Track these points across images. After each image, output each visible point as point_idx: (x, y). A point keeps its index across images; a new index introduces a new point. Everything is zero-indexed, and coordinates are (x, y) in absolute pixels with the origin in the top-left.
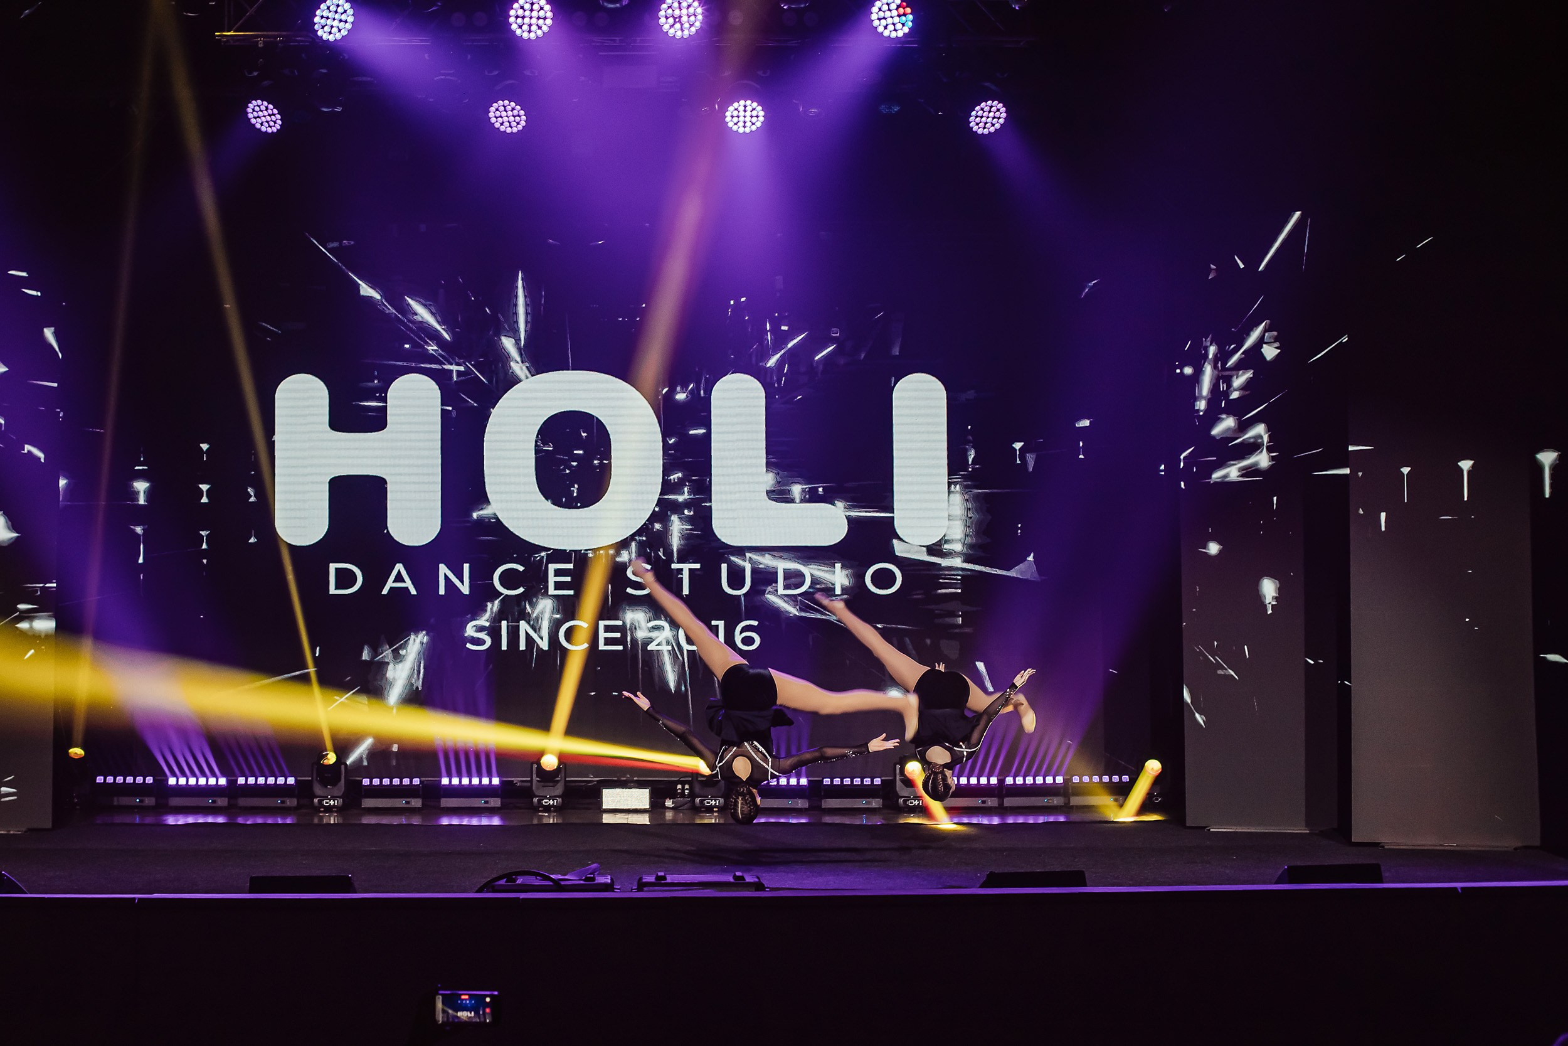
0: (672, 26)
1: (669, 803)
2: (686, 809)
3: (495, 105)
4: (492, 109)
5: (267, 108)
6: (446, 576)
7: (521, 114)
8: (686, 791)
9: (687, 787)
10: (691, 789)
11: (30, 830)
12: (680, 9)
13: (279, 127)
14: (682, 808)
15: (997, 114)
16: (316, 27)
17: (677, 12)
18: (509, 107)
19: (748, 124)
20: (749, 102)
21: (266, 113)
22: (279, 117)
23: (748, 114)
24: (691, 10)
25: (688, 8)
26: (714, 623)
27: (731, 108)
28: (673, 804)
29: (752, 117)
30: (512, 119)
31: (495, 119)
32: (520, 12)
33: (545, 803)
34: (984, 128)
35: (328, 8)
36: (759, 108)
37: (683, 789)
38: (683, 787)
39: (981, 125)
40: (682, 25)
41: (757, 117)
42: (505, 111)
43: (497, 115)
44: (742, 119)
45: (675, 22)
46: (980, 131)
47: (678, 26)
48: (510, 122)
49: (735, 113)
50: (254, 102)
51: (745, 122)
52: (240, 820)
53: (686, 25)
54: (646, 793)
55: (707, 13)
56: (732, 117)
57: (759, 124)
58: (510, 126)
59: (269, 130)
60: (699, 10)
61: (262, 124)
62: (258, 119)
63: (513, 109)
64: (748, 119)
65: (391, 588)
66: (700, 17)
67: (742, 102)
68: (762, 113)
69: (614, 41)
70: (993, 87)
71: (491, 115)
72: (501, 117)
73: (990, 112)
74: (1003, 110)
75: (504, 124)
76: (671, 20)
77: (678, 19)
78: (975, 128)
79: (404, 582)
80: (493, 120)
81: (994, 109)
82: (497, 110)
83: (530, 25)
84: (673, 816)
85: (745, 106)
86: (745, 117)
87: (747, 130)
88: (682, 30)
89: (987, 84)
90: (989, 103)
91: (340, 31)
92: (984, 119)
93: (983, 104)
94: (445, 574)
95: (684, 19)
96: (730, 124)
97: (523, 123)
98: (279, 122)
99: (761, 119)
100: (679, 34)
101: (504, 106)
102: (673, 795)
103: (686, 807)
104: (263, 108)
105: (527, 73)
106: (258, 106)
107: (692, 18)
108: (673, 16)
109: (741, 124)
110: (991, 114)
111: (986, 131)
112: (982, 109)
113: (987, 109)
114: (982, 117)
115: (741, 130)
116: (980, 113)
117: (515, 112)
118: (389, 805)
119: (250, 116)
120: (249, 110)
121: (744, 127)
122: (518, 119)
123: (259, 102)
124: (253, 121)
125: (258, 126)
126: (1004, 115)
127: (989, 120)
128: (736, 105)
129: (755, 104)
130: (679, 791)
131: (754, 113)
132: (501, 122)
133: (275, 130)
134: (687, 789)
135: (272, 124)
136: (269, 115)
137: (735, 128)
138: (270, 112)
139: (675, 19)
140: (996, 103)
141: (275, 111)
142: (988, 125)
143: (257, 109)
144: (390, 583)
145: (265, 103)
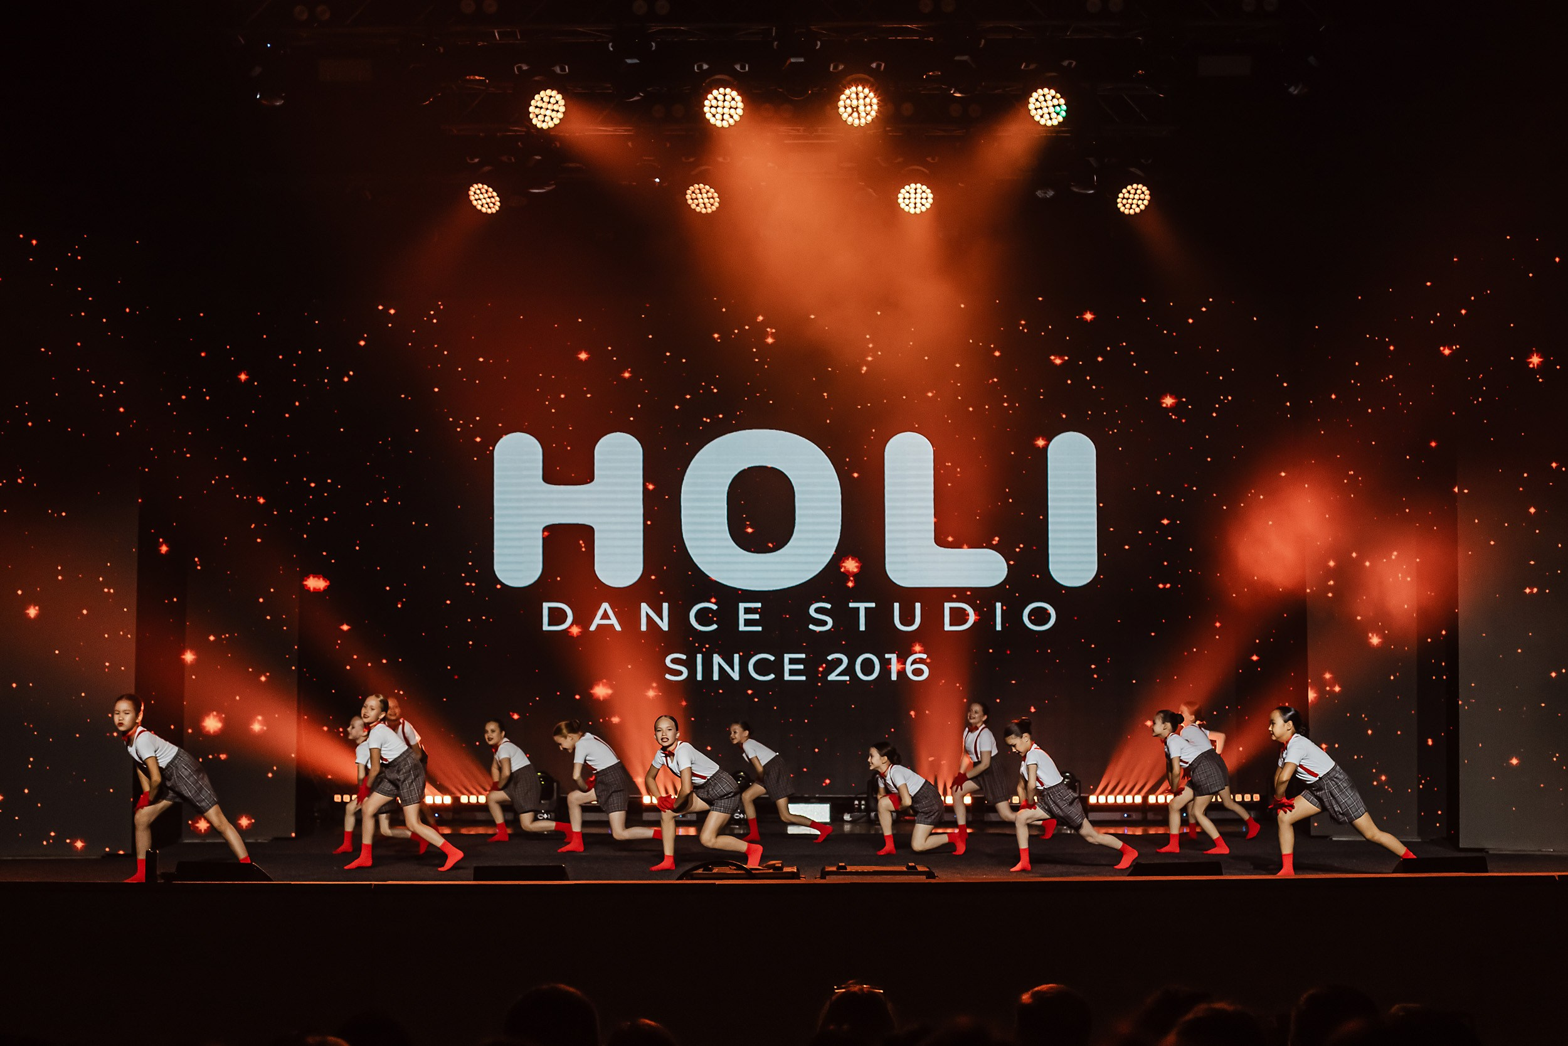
0: (850, 115)
1: (847, 817)
2: (862, 823)
3: (691, 188)
4: (689, 192)
5: (487, 191)
6: (647, 614)
7: (714, 196)
8: (863, 807)
9: (863, 802)
10: (866, 805)
11: (277, 839)
12: (858, 99)
13: (497, 208)
14: (859, 821)
15: (1142, 196)
16: (531, 116)
17: (855, 103)
18: (704, 190)
19: (919, 205)
20: (919, 185)
21: (486, 196)
22: (498, 199)
23: (918, 196)
24: (868, 100)
25: (864, 99)
26: (887, 656)
27: (902, 191)
28: (851, 817)
29: (922, 198)
30: (706, 201)
31: (691, 201)
32: (714, 103)
33: (737, 816)
34: (1131, 208)
35: (542, 99)
36: (928, 191)
37: (860, 804)
38: (860, 803)
39: (1128, 206)
40: (859, 114)
41: (927, 198)
42: (701, 193)
43: (693, 197)
44: (913, 200)
45: (853, 111)
46: (1127, 212)
47: (855, 115)
48: (704, 204)
49: (907, 195)
50: (475, 186)
51: (915, 204)
52: (464, 831)
53: (863, 114)
54: (826, 807)
55: (881, 104)
56: (904, 198)
57: (928, 206)
58: (705, 208)
59: (489, 211)
60: (875, 101)
61: (482, 206)
62: (479, 201)
63: (708, 192)
64: (918, 200)
65: (599, 626)
66: (875, 107)
67: (913, 186)
68: (931, 196)
69: (798, 130)
70: (1139, 172)
71: (688, 197)
72: (697, 199)
73: (1136, 193)
74: (1147, 192)
75: (700, 205)
76: (849, 110)
77: (855, 109)
78: (1122, 209)
79: (610, 619)
80: (690, 202)
81: (1139, 192)
82: (693, 192)
83: (723, 115)
84: (850, 828)
85: (916, 189)
86: (915, 198)
87: (918, 211)
88: (859, 118)
89: (1133, 170)
90: (1135, 186)
91: (552, 119)
92: (1130, 201)
93: (1129, 187)
94: (647, 612)
95: (861, 108)
96: (903, 206)
97: (717, 204)
98: (498, 204)
99: (930, 201)
100: (856, 122)
101: (700, 189)
102: (850, 809)
103: (861, 821)
104: (483, 191)
105: (720, 159)
106: (479, 189)
107: (868, 108)
108: (851, 106)
109: (912, 205)
110: (1137, 197)
111: (1132, 212)
112: (1129, 192)
113: (1133, 191)
114: (1127, 199)
115: (912, 211)
116: (1127, 195)
117: (710, 195)
118: (597, 819)
119: (472, 198)
120: (471, 193)
121: (915, 208)
122: (712, 200)
123: (480, 185)
124: (475, 203)
125: (479, 207)
126: (1148, 197)
127: (1135, 201)
128: (907, 187)
129: (924, 188)
130: (856, 806)
131: (924, 195)
132: (697, 203)
133: (494, 211)
134: (863, 805)
135: (491, 205)
136: (489, 198)
137: (906, 209)
138: (490, 194)
139: (853, 108)
140: (1140, 186)
141: (495, 194)
142: (1134, 206)
143: (478, 192)
144: (597, 621)
145: (486, 187)
